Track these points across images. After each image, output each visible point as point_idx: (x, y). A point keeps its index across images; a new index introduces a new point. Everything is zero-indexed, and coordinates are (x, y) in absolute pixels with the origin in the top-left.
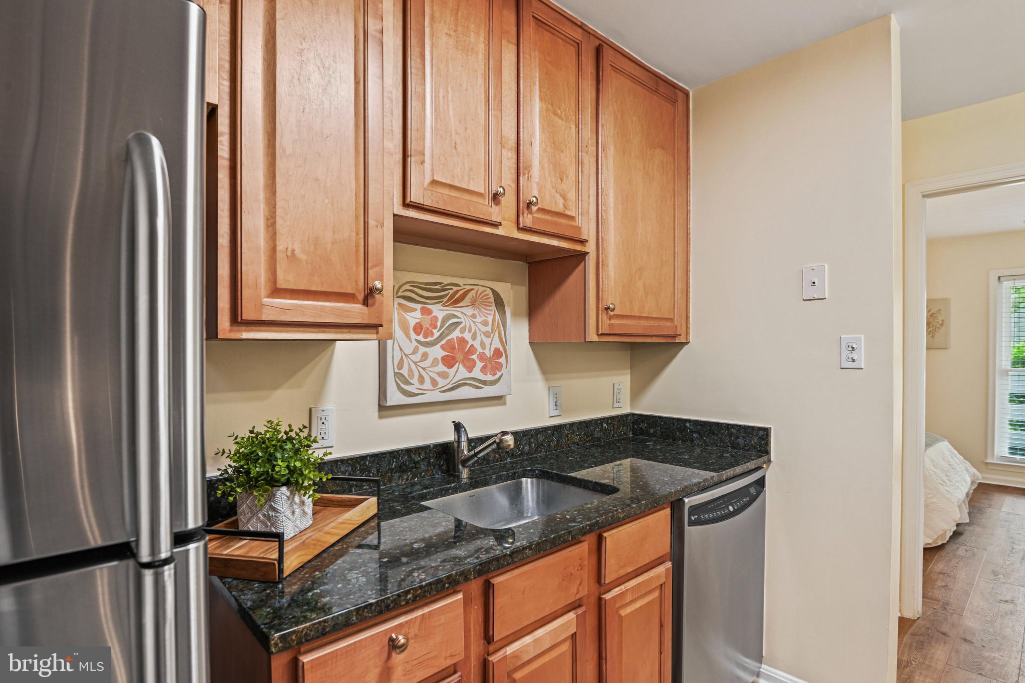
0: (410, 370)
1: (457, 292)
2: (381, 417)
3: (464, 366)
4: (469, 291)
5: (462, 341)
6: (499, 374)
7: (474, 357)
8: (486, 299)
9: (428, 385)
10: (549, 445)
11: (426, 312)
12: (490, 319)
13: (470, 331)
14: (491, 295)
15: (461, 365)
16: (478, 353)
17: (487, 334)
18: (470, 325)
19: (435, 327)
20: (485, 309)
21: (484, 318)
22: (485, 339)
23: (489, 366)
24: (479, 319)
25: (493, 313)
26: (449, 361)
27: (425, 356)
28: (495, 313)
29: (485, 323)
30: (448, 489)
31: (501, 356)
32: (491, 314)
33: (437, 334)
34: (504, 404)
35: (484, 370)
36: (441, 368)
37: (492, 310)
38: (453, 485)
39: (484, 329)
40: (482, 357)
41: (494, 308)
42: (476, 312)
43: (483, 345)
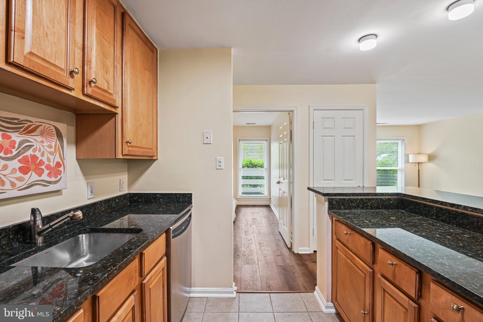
1: (30, 126)
3: (36, 173)
4: (39, 126)
5: (34, 157)
6: (59, 177)
7: (43, 167)
8: (51, 132)
9: (8, 186)
10: (89, 214)
11: (6, 137)
12: (53, 144)
13: (40, 151)
14: (54, 130)
15: (33, 172)
16: (45, 165)
17: (51, 153)
18: (40, 147)
19: (14, 147)
20: (50, 138)
21: (49, 143)
22: (50, 156)
23: (53, 172)
24: (46, 144)
25: (55, 141)
26: (24, 170)
27: (5, 167)
28: (56, 140)
29: (50, 147)
30: (31, 252)
31: (61, 166)
32: (54, 142)
33: (15, 152)
34: (61, 194)
35: (49, 175)
36: (19, 174)
37: (54, 139)
38: (34, 249)
39: (50, 150)
40: (48, 167)
41: (56, 137)
42: (44, 140)
43: (49, 160)
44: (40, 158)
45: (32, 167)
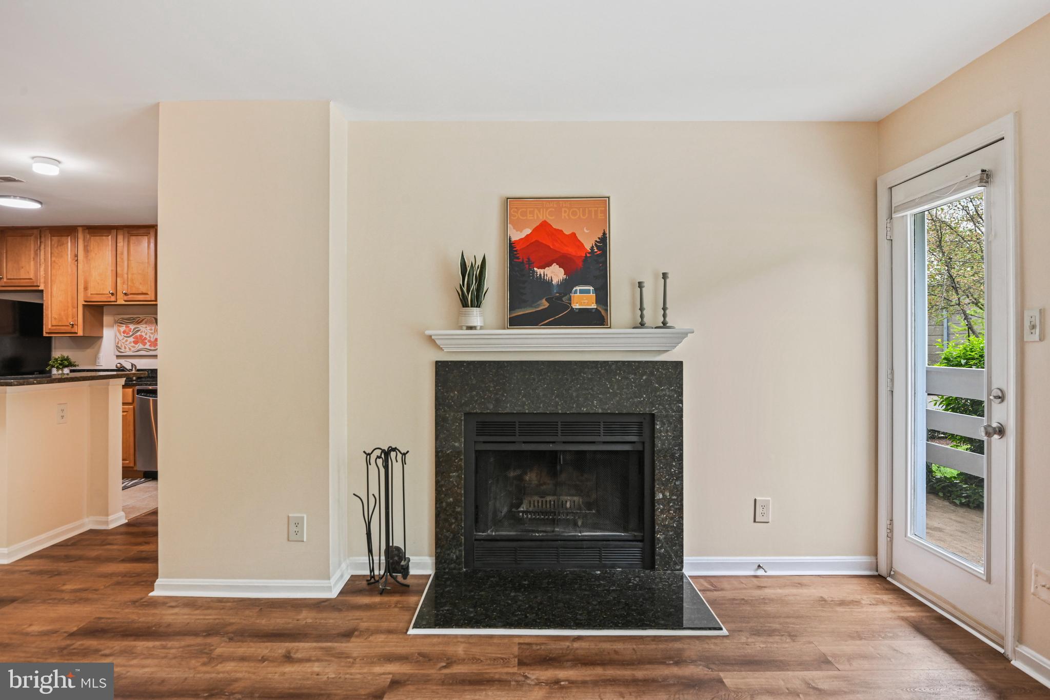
0: (121, 345)
1: (139, 319)
2: (117, 359)
3: (142, 344)
4: (144, 319)
5: (141, 336)
7: (146, 341)
8: (152, 321)
9: (127, 349)
11: (127, 327)
12: (153, 328)
13: (144, 332)
14: (154, 320)
15: (140, 344)
17: (152, 333)
18: (144, 330)
19: (131, 331)
20: (151, 324)
21: (150, 328)
22: (151, 335)
23: (153, 344)
24: (148, 328)
26: (136, 343)
27: (126, 341)
29: (151, 330)
32: (153, 326)
33: (131, 334)
35: (150, 346)
36: (133, 344)
39: (151, 331)
40: (149, 341)
41: (155, 324)
42: (147, 326)
43: (150, 337)
44: (145, 336)
45: (140, 341)
